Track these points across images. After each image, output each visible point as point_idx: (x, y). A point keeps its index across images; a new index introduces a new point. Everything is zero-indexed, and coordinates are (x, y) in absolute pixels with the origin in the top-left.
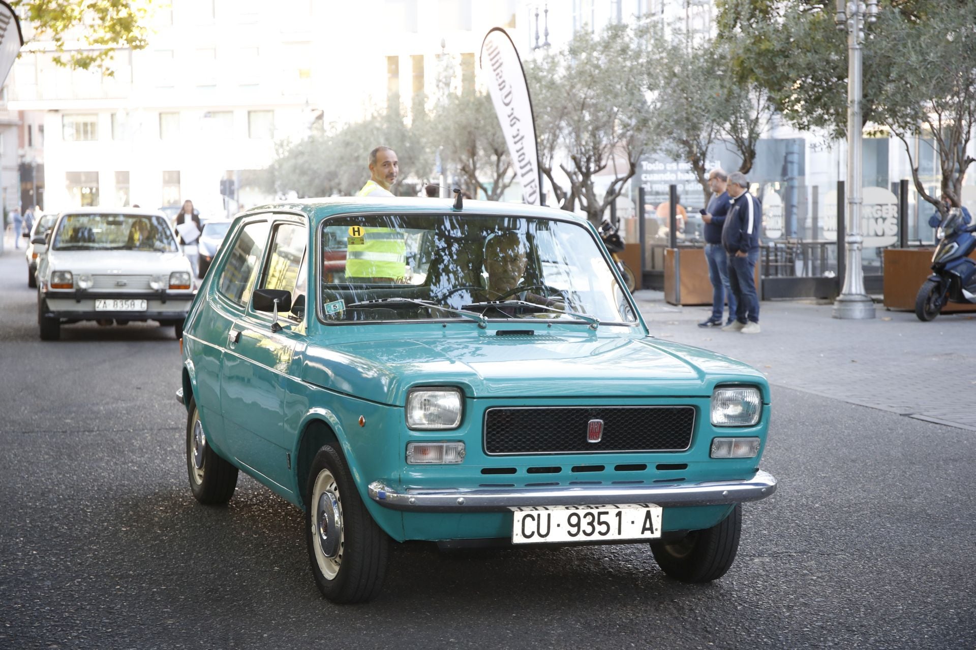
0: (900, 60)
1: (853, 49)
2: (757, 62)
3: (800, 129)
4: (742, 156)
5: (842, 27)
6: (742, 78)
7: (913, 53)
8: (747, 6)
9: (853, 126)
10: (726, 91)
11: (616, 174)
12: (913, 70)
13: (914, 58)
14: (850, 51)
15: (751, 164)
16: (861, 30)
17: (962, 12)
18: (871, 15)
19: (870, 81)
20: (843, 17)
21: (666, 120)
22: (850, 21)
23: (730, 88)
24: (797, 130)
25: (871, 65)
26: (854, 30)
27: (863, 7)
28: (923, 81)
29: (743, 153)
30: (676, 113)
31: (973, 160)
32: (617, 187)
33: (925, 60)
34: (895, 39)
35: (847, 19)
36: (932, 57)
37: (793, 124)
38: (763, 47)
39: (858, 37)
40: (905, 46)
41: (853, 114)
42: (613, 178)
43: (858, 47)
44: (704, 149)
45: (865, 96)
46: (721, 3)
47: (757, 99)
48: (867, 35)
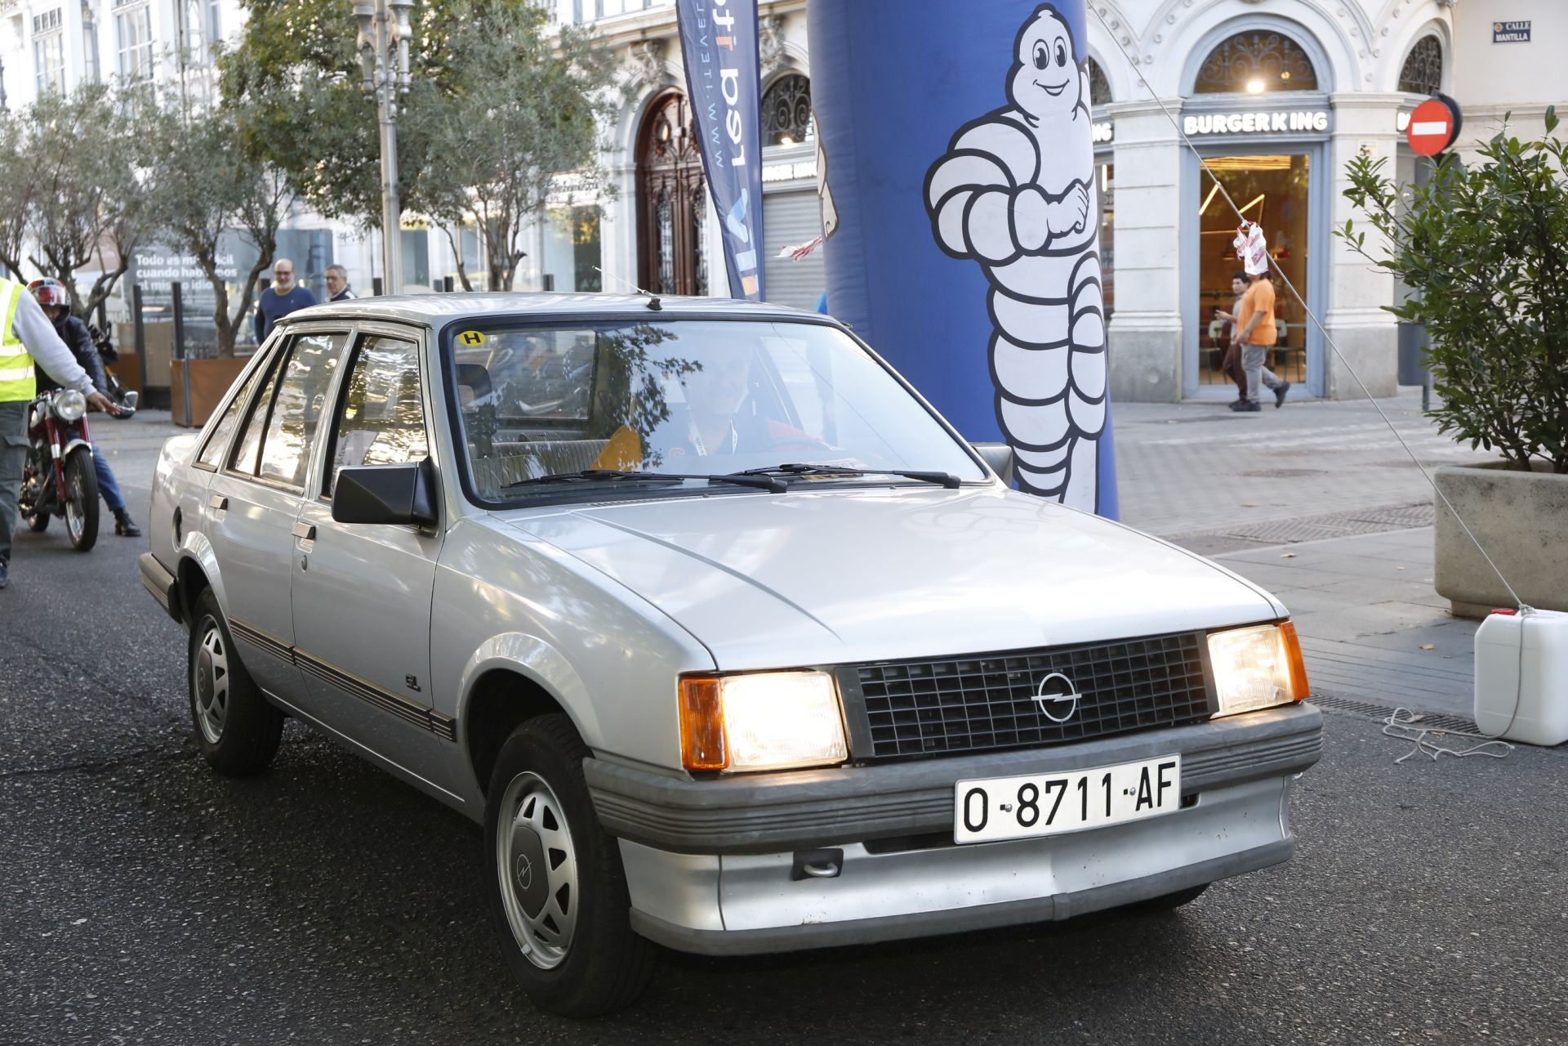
0: (437, 137)
1: (385, 124)
2: (271, 135)
3: (327, 217)
4: (260, 248)
5: (371, 97)
6: (255, 155)
7: (450, 130)
8: (254, 69)
9: (389, 214)
10: (235, 168)
11: (103, 269)
12: (452, 150)
13: (452, 136)
14: (382, 127)
16: (392, 102)
17: (504, 85)
18: (403, 86)
19: (405, 161)
20: (370, 86)
21: (163, 204)
22: (380, 92)
23: (240, 166)
24: (323, 218)
25: (405, 144)
26: (384, 102)
27: (394, 75)
28: (464, 162)
29: (261, 245)
30: (176, 195)
31: (523, 255)
32: (106, 284)
33: (465, 139)
34: (431, 114)
35: (376, 89)
36: (469, 135)
37: (319, 211)
38: (278, 118)
39: (389, 109)
40: (441, 121)
41: (389, 200)
42: (99, 274)
43: (389, 121)
44: (213, 239)
45: (401, 179)
46: (224, 64)
47: (273, 180)
48: (400, 109)
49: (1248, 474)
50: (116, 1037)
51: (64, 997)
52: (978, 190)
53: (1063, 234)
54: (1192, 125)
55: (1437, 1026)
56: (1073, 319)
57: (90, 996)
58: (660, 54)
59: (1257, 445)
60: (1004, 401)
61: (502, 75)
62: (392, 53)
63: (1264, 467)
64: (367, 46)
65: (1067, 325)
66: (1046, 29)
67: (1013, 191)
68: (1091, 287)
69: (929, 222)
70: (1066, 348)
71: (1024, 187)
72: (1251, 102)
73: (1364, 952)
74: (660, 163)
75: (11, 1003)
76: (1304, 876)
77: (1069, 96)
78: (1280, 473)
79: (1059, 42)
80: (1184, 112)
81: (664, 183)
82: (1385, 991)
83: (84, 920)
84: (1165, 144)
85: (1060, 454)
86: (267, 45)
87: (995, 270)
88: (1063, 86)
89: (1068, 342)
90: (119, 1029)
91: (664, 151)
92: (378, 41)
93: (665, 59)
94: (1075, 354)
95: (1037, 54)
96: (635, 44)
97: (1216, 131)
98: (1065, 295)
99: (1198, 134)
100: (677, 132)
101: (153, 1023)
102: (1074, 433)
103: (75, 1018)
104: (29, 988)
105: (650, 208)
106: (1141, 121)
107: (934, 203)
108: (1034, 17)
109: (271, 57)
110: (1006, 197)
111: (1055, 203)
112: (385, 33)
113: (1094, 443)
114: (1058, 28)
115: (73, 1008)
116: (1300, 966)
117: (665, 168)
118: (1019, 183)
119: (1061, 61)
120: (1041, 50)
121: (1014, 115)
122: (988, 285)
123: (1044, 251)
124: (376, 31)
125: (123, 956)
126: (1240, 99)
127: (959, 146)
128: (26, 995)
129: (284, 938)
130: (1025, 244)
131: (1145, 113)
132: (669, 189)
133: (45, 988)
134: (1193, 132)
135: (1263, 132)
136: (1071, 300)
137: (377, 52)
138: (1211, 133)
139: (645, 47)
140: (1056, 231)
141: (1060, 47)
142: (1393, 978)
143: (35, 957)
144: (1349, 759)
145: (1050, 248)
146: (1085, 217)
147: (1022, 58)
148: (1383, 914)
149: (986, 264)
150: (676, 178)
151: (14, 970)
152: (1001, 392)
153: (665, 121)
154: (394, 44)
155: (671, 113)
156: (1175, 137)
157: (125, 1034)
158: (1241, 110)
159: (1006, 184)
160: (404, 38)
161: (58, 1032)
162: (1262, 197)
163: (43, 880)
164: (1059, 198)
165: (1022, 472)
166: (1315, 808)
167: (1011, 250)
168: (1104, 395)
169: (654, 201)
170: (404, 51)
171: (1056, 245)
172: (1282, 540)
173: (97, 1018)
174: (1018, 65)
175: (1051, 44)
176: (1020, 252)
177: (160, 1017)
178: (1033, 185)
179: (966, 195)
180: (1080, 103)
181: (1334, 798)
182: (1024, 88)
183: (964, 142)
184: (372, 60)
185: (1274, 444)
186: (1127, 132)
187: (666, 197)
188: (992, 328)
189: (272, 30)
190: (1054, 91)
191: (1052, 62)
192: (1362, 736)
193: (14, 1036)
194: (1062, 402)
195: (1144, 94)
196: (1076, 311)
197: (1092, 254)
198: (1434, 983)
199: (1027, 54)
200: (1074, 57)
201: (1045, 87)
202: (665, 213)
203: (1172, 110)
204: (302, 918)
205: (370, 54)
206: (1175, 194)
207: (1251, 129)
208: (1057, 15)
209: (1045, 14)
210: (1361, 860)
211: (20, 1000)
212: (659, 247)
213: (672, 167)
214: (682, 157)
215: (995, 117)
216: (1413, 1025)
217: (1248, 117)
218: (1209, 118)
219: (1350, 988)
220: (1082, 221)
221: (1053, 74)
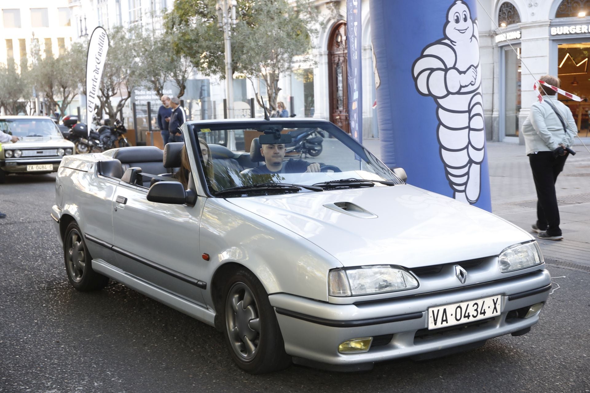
0: (247, 44)
1: (227, 39)
2: (184, 45)
3: (206, 75)
4: (180, 88)
5: (221, 29)
6: (178, 52)
7: (252, 41)
8: (177, 19)
9: (228, 74)
10: (170, 58)
11: (121, 97)
12: (253, 49)
13: (253, 44)
14: (225, 41)
15: (184, 92)
16: (229, 31)
17: (273, 23)
18: (233, 24)
19: (235, 54)
20: (221, 25)
21: (144, 72)
22: (225, 27)
23: (172, 56)
24: (204, 76)
25: (235, 47)
26: (226, 31)
27: (230, 20)
28: (257, 54)
29: (180, 87)
30: (148, 68)
31: (281, 89)
32: (122, 103)
33: (258, 45)
34: (244, 35)
35: (223, 26)
36: (260, 43)
37: (203, 73)
38: (186, 38)
39: (228, 34)
40: (249, 38)
41: (228, 69)
42: (120, 99)
43: (228, 38)
44: (162, 85)
45: (233, 60)
46: (166, 17)
47: (184, 62)
48: (232, 34)
49: (568, 175)
50: (108, 372)
51: (92, 359)
52: (432, 70)
53: (466, 86)
54: (555, 31)
55: (574, 381)
56: (470, 119)
57: (101, 359)
58: (337, 7)
59: (576, 163)
60: (443, 150)
61: (272, 19)
62: (229, 12)
63: (576, 172)
64: (220, 9)
65: (468, 121)
66: (459, 8)
67: (446, 70)
68: (478, 106)
69: (414, 82)
70: (467, 130)
71: (451, 68)
72: (579, 21)
73: (555, 356)
74: (337, 51)
75: (75, 361)
76: (542, 329)
77: (469, 33)
78: (582, 175)
79: (465, 13)
80: (551, 26)
81: (339, 59)
82: (559, 369)
83: (100, 335)
84: (543, 39)
85: (465, 170)
86: (182, 9)
87: (439, 100)
88: (466, 29)
89: (468, 127)
90: (109, 370)
91: (339, 46)
92: (224, 7)
93: (339, 9)
94: (471, 132)
95: (456, 18)
96: (327, 3)
97: (565, 33)
98: (467, 109)
99: (557, 34)
100: (344, 38)
101: (121, 368)
102: (471, 162)
103: (95, 366)
104: (81, 357)
105: (334, 69)
106: (533, 30)
107: (416, 75)
108: (454, 4)
109: (184, 14)
110: (443, 73)
111: (463, 74)
112: (226, 4)
113: (479, 166)
114: (464, 7)
115: (95, 363)
116: (529, 360)
117: (339, 52)
118: (448, 67)
119: (465, 20)
120: (457, 16)
121: (446, 41)
122: (436, 106)
123: (458, 93)
124: (223, 3)
125: (112, 347)
126: (575, 20)
127: (425, 53)
128: (80, 359)
129: (167, 342)
130: (451, 90)
131: (535, 27)
132: (341, 61)
133: (86, 356)
134: (555, 34)
135: (585, 33)
136: (469, 111)
137: (224, 11)
138: (563, 34)
139: (331, 4)
140: (463, 85)
141: (465, 15)
142: (563, 365)
143: (83, 347)
144: (574, 288)
145: (461, 91)
146: (475, 79)
147: (449, 19)
148: (567, 343)
149: (436, 98)
150: (344, 57)
151: (77, 351)
152: (442, 147)
153: (339, 34)
154: (230, 8)
155: (342, 30)
156: (547, 36)
157: (111, 371)
158: (575, 24)
159: (443, 67)
160: (234, 6)
161: (89, 370)
162: (587, 59)
163: (88, 322)
164: (464, 72)
165: (450, 176)
166: (554, 305)
167: (446, 93)
168: (484, 147)
169: (335, 66)
170: (234, 10)
171: (463, 90)
172: (574, 202)
173: (102, 366)
174: (448, 22)
175: (461, 13)
176: (449, 93)
177: (123, 366)
178: (454, 68)
179: (428, 72)
180: (473, 36)
181: (563, 301)
182: (450, 31)
183: (426, 53)
184: (222, 14)
185: (583, 163)
186: (527, 34)
187: (340, 64)
188: (438, 122)
189: (184, 3)
190: (461, 31)
191: (462, 20)
192: (582, 279)
193: (75, 371)
194: (466, 150)
195: (534, 19)
196: (472, 115)
197: (479, 93)
198: (578, 367)
199: (452, 18)
200: (471, 18)
201: (459, 30)
202: (339, 70)
203: (545, 25)
204: (174, 336)
205: (221, 12)
206: (547, 60)
207: (580, 32)
208: (463, 3)
209: (459, 3)
210: (565, 324)
211: (78, 360)
212: (337, 84)
213: (342, 52)
214: (346, 48)
215: (439, 42)
216: (565, 381)
217: (578, 27)
218: (561, 28)
219: (546, 368)
220: (474, 81)
221: (462, 25)
